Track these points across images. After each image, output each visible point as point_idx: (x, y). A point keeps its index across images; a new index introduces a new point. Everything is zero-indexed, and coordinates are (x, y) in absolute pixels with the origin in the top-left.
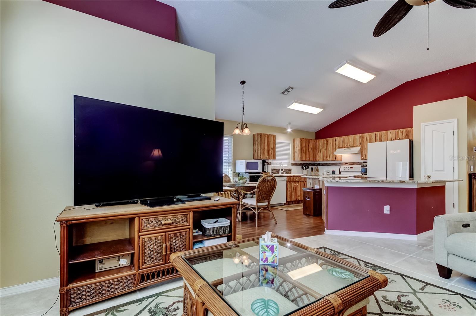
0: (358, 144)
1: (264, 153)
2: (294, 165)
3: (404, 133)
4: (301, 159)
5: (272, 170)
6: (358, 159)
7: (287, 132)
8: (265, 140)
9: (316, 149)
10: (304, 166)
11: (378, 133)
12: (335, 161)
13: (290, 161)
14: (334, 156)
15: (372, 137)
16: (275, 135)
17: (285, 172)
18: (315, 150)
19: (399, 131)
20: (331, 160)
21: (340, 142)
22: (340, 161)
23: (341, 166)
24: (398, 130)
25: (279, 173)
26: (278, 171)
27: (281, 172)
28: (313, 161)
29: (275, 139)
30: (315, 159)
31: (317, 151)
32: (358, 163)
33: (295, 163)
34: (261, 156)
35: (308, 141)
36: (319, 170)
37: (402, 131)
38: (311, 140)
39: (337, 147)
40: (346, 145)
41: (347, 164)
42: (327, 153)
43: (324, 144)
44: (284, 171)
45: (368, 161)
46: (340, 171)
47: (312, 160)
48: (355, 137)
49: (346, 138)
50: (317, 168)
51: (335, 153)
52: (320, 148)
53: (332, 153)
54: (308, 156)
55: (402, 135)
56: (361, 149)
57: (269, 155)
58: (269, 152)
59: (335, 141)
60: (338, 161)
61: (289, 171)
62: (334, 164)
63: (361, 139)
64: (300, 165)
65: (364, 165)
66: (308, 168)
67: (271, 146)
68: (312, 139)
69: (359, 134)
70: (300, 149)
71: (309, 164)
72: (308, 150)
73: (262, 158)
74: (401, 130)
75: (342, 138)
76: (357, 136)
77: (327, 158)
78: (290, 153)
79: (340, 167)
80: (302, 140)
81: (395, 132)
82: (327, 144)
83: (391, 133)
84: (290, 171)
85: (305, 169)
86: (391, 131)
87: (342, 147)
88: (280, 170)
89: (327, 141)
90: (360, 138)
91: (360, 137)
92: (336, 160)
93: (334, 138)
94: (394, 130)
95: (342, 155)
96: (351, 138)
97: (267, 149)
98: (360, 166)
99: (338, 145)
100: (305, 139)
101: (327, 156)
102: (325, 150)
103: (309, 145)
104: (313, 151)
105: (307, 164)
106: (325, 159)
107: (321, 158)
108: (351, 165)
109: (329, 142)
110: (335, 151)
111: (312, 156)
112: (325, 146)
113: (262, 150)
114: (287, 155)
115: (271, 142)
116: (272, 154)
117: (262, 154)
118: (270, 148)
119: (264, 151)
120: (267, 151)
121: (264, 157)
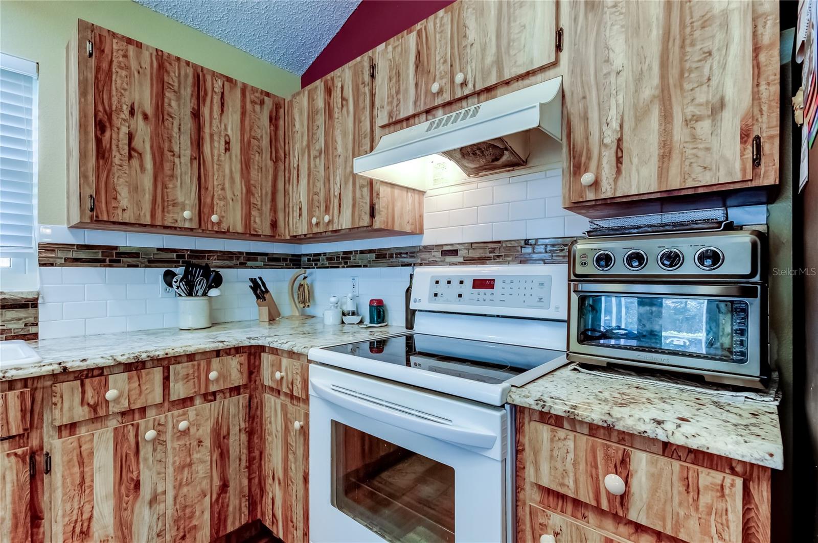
14: (366, 191)
18: (262, 160)
20: (351, 227)
21: (397, 77)
22: (414, 232)
23: (418, 270)
28: (250, 234)
30: (262, 225)
38: (230, 81)
39: (382, 119)
40: (435, 88)
41: (455, 252)
42: (327, 179)
46: (413, 306)
47: (240, 228)
49: (437, 21)
52: (294, 149)
54: (183, 196)
56: (562, 93)
59: (373, 76)
60: (395, 232)
62: (382, 257)
66: (217, 281)
75: (414, 34)
77: (327, 209)
79: (411, 276)
82: (330, 113)
85: (192, 292)
87: (411, 112)
89: (329, 91)
92: (377, 224)
93: (366, 58)
96: (481, 12)
99: (390, 103)
100: (159, 54)
101: (326, 201)
102: (320, 153)
103: (206, 111)
104: (246, 165)
105: (231, 259)
106: (317, 224)
107: (300, 215)
108: (482, 260)
109: (337, 93)
110: (372, 149)
111: (229, 195)
112: (319, 132)
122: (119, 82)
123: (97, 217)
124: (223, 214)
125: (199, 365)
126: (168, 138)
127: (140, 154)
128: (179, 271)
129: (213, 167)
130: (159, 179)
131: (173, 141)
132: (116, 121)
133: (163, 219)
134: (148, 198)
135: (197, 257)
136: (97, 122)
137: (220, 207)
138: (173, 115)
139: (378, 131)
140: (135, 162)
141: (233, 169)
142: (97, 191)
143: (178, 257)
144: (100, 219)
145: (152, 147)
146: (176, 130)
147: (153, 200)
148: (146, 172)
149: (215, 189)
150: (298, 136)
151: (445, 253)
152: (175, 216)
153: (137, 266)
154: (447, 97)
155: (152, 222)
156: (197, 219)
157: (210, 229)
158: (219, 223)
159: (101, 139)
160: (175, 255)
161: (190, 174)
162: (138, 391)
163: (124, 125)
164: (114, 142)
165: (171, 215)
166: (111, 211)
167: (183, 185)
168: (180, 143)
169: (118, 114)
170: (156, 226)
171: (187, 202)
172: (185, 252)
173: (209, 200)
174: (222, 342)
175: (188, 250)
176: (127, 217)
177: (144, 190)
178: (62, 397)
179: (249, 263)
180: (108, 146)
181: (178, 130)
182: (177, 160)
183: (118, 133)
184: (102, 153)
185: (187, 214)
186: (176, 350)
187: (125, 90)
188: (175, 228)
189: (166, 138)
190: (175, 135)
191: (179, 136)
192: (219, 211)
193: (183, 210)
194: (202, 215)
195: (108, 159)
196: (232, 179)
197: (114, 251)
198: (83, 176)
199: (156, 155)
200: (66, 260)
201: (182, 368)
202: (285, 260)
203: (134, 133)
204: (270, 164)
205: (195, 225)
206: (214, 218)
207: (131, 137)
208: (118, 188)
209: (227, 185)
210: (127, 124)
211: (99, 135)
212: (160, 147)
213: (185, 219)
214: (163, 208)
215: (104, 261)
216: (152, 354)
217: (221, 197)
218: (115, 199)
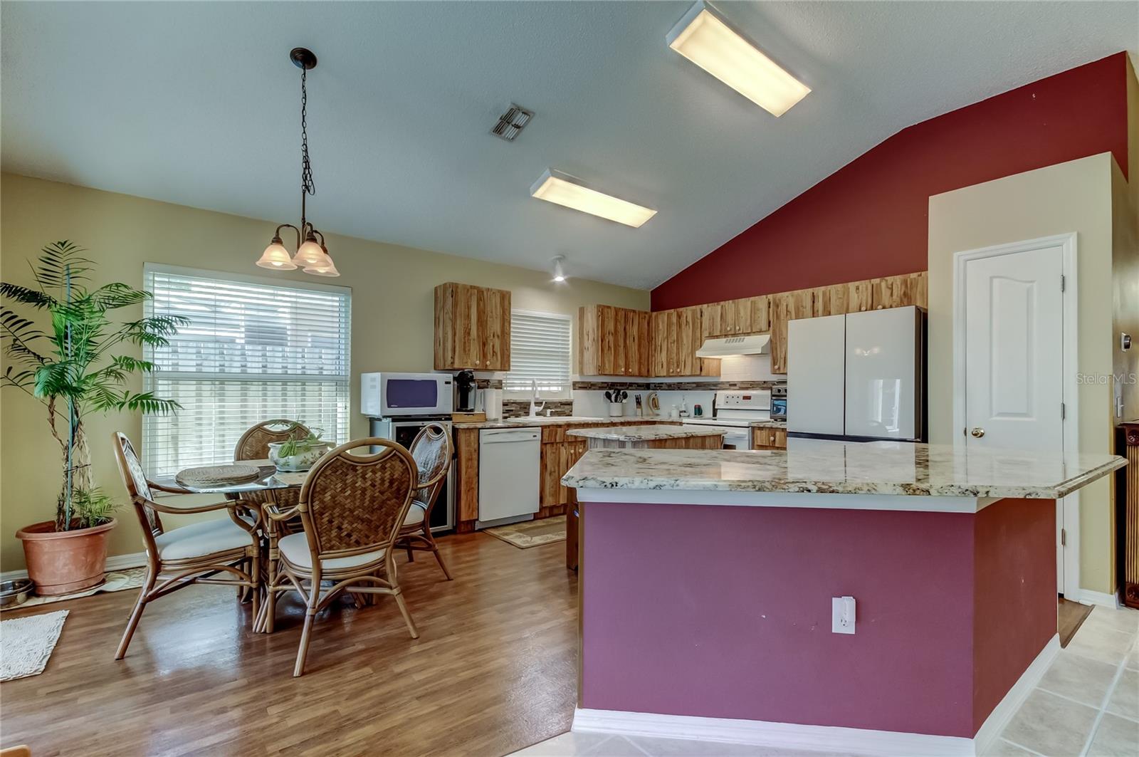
0: (764, 326)
1: (466, 350)
2: (580, 388)
3: (898, 291)
4: (601, 371)
5: (505, 405)
6: (763, 372)
7: (554, 283)
8: (469, 308)
9: (647, 339)
10: (611, 392)
11: (820, 291)
12: (700, 375)
13: (568, 376)
14: (698, 361)
15: (804, 305)
16: (509, 293)
17: (549, 411)
18: (645, 342)
19: (883, 284)
20: (689, 374)
21: (712, 319)
22: (717, 376)
23: (718, 392)
24: (876, 281)
25: (527, 414)
26: (524, 408)
27: (534, 409)
28: (640, 375)
29: (506, 303)
30: (644, 371)
31: (653, 347)
32: (765, 382)
33: (583, 383)
34: (453, 358)
35: (621, 314)
36: (661, 403)
37: (890, 282)
38: (634, 311)
39: (706, 334)
40: (729, 329)
41: (735, 385)
42: (678, 354)
43: (669, 325)
44: (546, 408)
45: (789, 378)
46: (716, 407)
47: (637, 373)
48: (755, 303)
49: (729, 305)
50: (653, 396)
51: (699, 354)
52: (660, 338)
53: (693, 352)
54: (622, 362)
55: (892, 295)
56: (771, 340)
57: (485, 356)
58: (484, 344)
59: (701, 316)
60: (709, 376)
61: (564, 407)
62: (699, 386)
63: (771, 309)
64: (601, 388)
65: (779, 391)
66: (625, 396)
67: (495, 326)
68: (637, 309)
69: (766, 294)
70: (596, 339)
71: (631, 384)
72: (621, 343)
73: (456, 366)
74: (887, 281)
75: (720, 307)
76: (762, 301)
77: (678, 366)
78: (570, 350)
79: (716, 395)
80: (602, 311)
81: (870, 288)
82: (680, 326)
83: (857, 288)
84: (567, 407)
85: (616, 401)
86: (857, 283)
87: (719, 334)
88: (533, 405)
89: (679, 316)
90: (769, 307)
91: (769, 303)
92: (703, 373)
93: (698, 308)
94: (868, 281)
95: (720, 359)
96: (745, 308)
97: (478, 336)
98: (770, 391)
99: (710, 329)
100: (615, 308)
101: (677, 362)
102: (674, 343)
103: (628, 327)
104: (639, 346)
105: (623, 386)
106: (673, 372)
107: (662, 367)
108: (747, 389)
109: (683, 319)
110: (701, 347)
111: (634, 360)
112: (673, 333)
113: (460, 341)
114: (560, 358)
115: (492, 312)
116: (496, 354)
117: (459, 351)
118: (489, 333)
119: (465, 343)
120: (479, 342)
121: (467, 363)
122: (606, 323)
124: (632, 368)
127: (611, 348)
129: (630, 349)
130: (615, 356)
131: (619, 341)
132: (605, 338)
134: (613, 364)
136: (602, 339)
137: (632, 364)
138: (619, 331)
139: (703, 338)
140: (610, 352)
141: (636, 349)
143: (611, 385)
145: (614, 345)
148: (612, 355)
149: (630, 359)
150: (661, 332)
151: (731, 385)
152: (619, 368)
153: (596, 390)
154: (733, 333)
155: (613, 372)
157: (628, 374)
158: (631, 372)
159: (602, 345)
161: (623, 353)
163: (607, 338)
167: (622, 359)
170: (615, 374)
171: (622, 365)
173: (628, 363)
176: (607, 371)
177: (612, 361)
179: (630, 388)
180: (604, 347)
182: (620, 348)
183: (606, 342)
185: (623, 369)
194: (626, 368)
196: (635, 353)
197: (590, 384)
198: (598, 359)
200: (580, 387)
202: (643, 386)
203: (610, 341)
204: (647, 344)
205: (624, 372)
206: (630, 370)
209: (634, 357)
214: (616, 367)
215: (587, 388)
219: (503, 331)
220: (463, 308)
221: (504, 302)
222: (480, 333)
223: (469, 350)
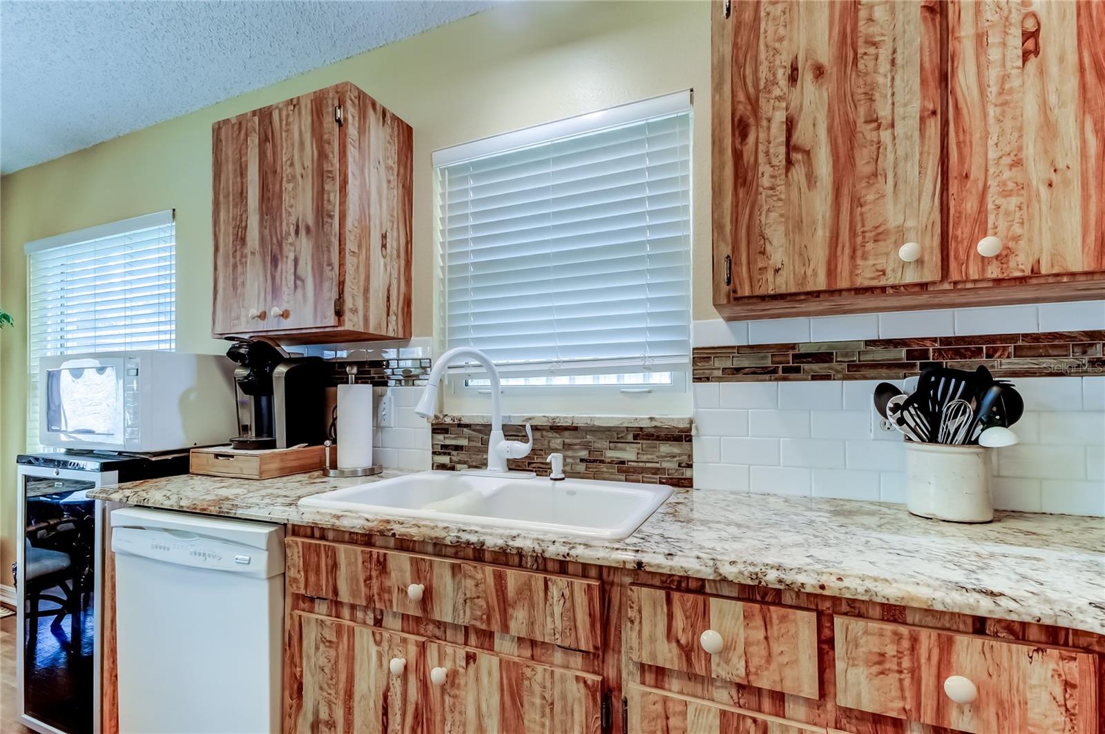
8: (243, 172)
27: (501, 448)
58: (275, 262)
64: (855, 370)
66: (1008, 410)
84: (665, 448)
88: (496, 434)
97: (262, 242)
111: (1037, 172)
113: (226, 265)
114: (648, 265)
115: (292, 165)
116: (303, 281)
117: (224, 289)
118: (287, 225)
119: (235, 266)
120: (264, 257)
121: (238, 318)
122: (771, 29)
123: (735, 291)
124: (1017, 229)
125: (914, 640)
126: (866, 94)
127: (807, 153)
128: (908, 385)
129: (985, 115)
130: (845, 191)
131: (877, 96)
132: (765, 107)
133: (852, 273)
134: (821, 235)
135: (958, 353)
136: (736, 123)
137: (1007, 213)
138: (877, 39)
140: (798, 173)
141: (1053, 99)
142: (735, 247)
143: (910, 354)
144: (739, 294)
145: (830, 129)
146: (884, 66)
147: (831, 238)
148: (818, 184)
149: (991, 171)
152: (881, 262)
153: (827, 377)
155: (829, 284)
156: (936, 258)
157: (976, 277)
158: (1002, 258)
159: (742, 152)
160: (902, 353)
161: (918, 156)
162: (764, 653)
163: (779, 108)
164: (761, 148)
165: (871, 262)
166: (756, 276)
167: (901, 186)
168: (893, 94)
169: (769, 92)
170: (840, 291)
171: (910, 223)
172: (928, 343)
173: (971, 206)
174: (992, 594)
175: (934, 340)
176: (784, 283)
177: (814, 223)
178: (640, 612)
180: (752, 160)
181: (889, 67)
182: (885, 136)
183: (769, 129)
184: (743, 176)
185: (907, 251)
186: (846, 583)
187: (781, 39)
188: (883, 289)
189: (862, 97)
190: (881, 80)
191: (893, 79)
192: (1002, 225)
193: (899, 243)
194: (952, 246)
195: (752, 183)
196: (1049, 127)
197: (791, 353)
198: (717, 226)
199: (840, 141)
200: (724, 371)
201: (866, 632)
203: (796, 117)
205: (931, 273)
206: (987, 246)
207: (790, 125)
208: (768, 232)
209: (1031, 151)
210: (784, 105)
211: (738, 146)
212: (847, 122)
213: (904, 265)
214: (854, 251)
215: (775, 371)
216: (789, 578)
217: (1011, 185)
218: (763, 253)
219: (321, 213)
220: (231, 176)
221: (321, 124)
222: (267, 232)
223: (243, 284)
